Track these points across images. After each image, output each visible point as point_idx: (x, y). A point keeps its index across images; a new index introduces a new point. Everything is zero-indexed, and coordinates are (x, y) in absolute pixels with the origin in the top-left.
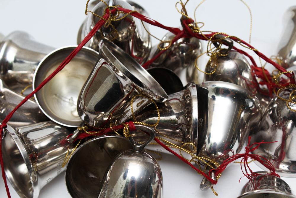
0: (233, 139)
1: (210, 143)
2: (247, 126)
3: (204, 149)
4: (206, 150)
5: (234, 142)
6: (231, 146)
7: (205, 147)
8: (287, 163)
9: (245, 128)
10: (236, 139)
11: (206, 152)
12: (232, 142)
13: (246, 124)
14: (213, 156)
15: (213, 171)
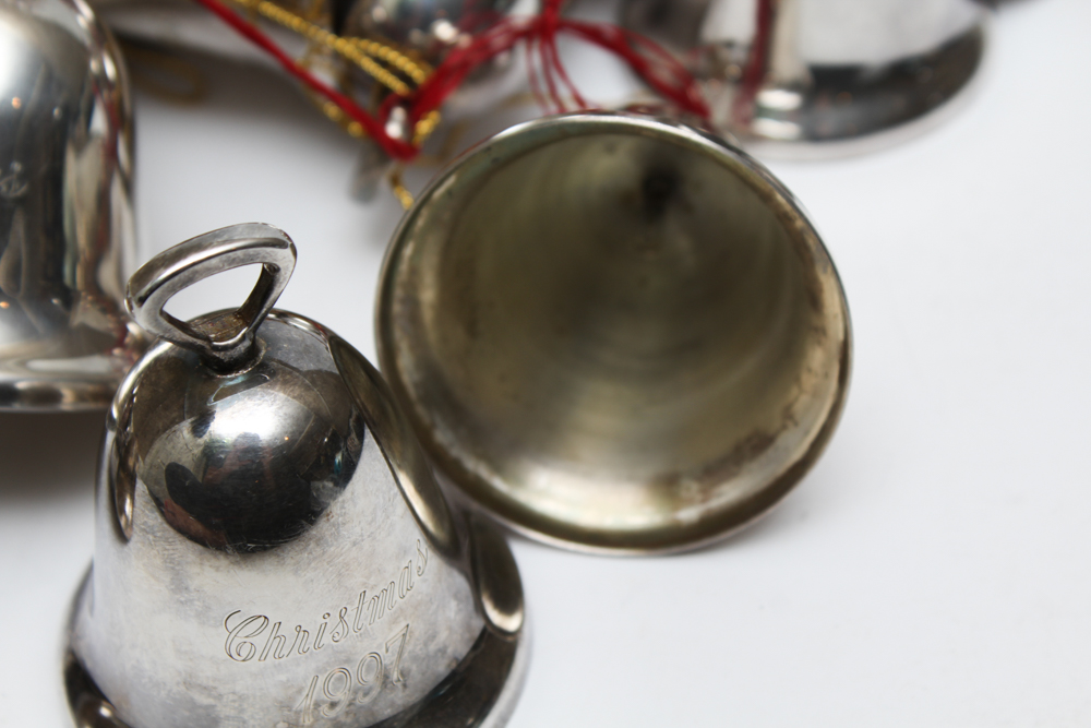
15: (404, 102)
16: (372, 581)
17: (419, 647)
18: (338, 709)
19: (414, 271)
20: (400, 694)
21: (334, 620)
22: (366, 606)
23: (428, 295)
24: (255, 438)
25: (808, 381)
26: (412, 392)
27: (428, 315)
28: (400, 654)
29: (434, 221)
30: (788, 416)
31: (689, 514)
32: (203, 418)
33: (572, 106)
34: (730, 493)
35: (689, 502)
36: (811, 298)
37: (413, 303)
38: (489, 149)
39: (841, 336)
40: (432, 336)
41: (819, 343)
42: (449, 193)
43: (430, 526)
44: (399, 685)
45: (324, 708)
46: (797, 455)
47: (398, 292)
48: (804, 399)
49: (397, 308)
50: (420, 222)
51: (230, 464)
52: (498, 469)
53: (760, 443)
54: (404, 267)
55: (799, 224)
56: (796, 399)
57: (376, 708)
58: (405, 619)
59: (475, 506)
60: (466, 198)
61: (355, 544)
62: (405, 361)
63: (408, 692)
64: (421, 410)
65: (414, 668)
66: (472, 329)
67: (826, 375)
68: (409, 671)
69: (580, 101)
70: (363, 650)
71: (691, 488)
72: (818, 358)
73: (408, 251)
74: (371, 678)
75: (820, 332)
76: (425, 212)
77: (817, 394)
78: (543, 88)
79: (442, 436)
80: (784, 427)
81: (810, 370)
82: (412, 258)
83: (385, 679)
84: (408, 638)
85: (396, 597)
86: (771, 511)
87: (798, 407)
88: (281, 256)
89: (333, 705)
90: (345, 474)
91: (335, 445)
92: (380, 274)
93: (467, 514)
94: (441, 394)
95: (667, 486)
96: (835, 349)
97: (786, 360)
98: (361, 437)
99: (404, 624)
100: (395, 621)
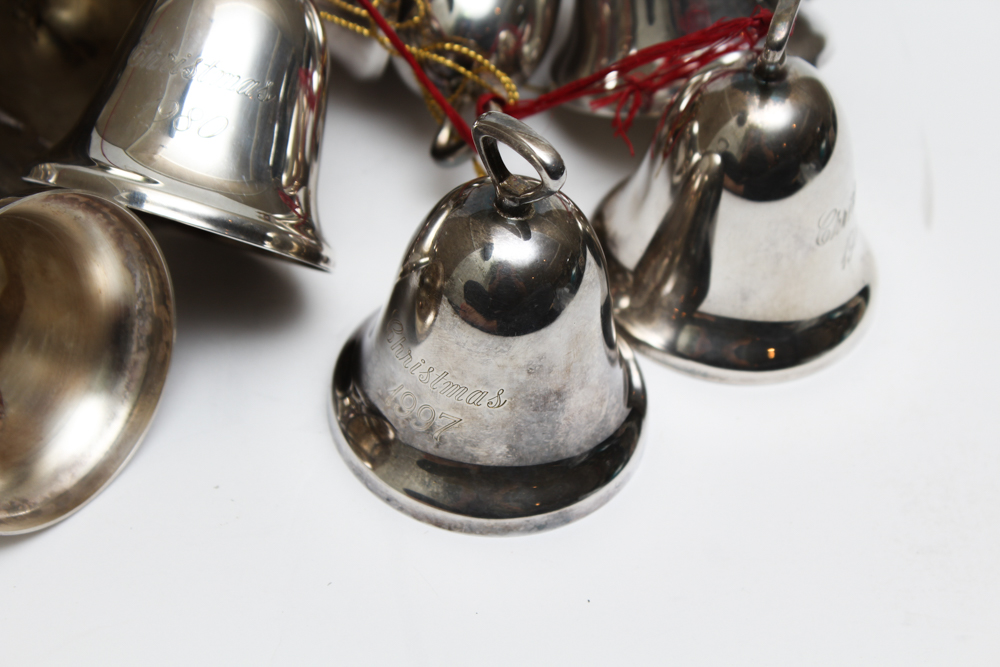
16: (455, 373)
17: (459, 438)
18: (401, 414)
20: (432, 447)
21: (425, 368)
22: (443, 381)
28: (447, 428)
44: (435, 442)
45: (396, 407)
57: (416, 437)
58: (462, 415)
61: (458, 343)
63: (437, 450)
65: (449, 444)
68: (445, 443)
70: (429, 400)
74: (424, 419)
83: (431, 430)
84: (456, 425)
85: (464, 397)
89: (401, 410)
99: (459, 416)
100: (455, 408)
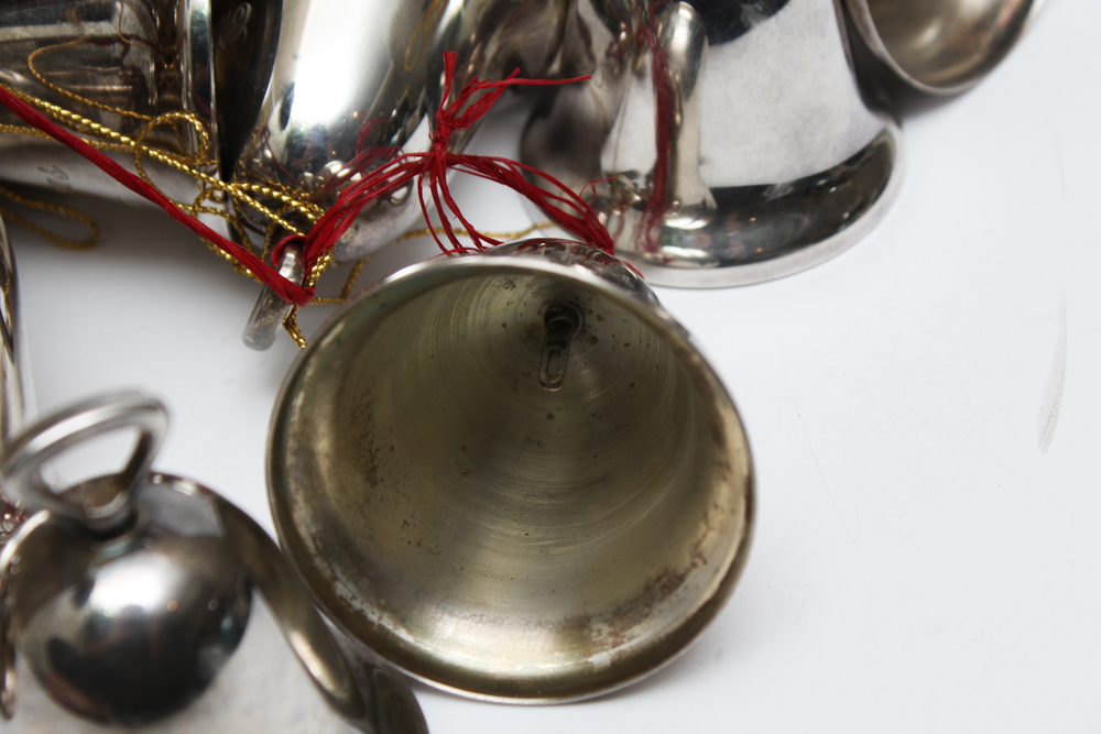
0: (406, 109)
1: (288, 128)
2: (481, 57)
3: (262, 148)
4: (268, 154)
5: (409, 123)
6: (395, 138)
7: (267, 142)
8: (699, 211)
9: (471, 68)
10: (417, 113)
11: (273, 163)
12: (398, 123)
13: (476, 51)
14: (309, 181)
15: (296, 243)
19: (306, 422)
23: (323, 445)
24: (138, 609)
25: (716, 518)
26: (310, 543)
27: (324, 465)
29: (324, 371)
30: (698, 555)
31: (601, 658)
32: (84, 589)
33: (467, 242)
34: (641, 636)
35: (602, 646)
36: (713, 433)
37: (307, 454)
38: (375, 295)
39: (745, 471)
40: (329, 487)
41: (724, 478)
42: (338, 340)
43: (328, 685)
46: (707, 595)
47: (291, 444)
48: (712, 535)
49: (290, 460)
50: (310, 372)
51: (114, 636)
52: (403, 621)
53: (670, 582)
54: (295, 418)
55: (696, 359)
56: (704, 536)
59: (380, 660)
60: (355, 344)
62: (301, 514)
64: (319, 562)
66: (371, 478)
67: (733, 511)
69: (475, 236)
71: (602, 631)
72: (725, 493)
73: (299, 401)
75: (725, 466)
76: (313, 361)
77: (725, 531)
78: (437, 222)
79: (343, 589)
80: (694, 565)
81: (716, 507)
82: (302, 408)
86: (683, 652)
87: (707, 545)
88: (155, 421)
90: (234, 639)
91: (221, 612)
92: (271, 425)
93: (369, 667)
94: (341, 544)
95: (576, 630)
96: (740, 484)
97: (692, 497)
98: (249, 599)
